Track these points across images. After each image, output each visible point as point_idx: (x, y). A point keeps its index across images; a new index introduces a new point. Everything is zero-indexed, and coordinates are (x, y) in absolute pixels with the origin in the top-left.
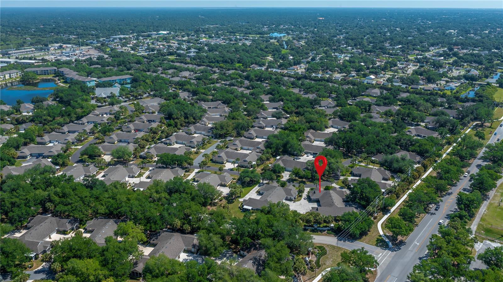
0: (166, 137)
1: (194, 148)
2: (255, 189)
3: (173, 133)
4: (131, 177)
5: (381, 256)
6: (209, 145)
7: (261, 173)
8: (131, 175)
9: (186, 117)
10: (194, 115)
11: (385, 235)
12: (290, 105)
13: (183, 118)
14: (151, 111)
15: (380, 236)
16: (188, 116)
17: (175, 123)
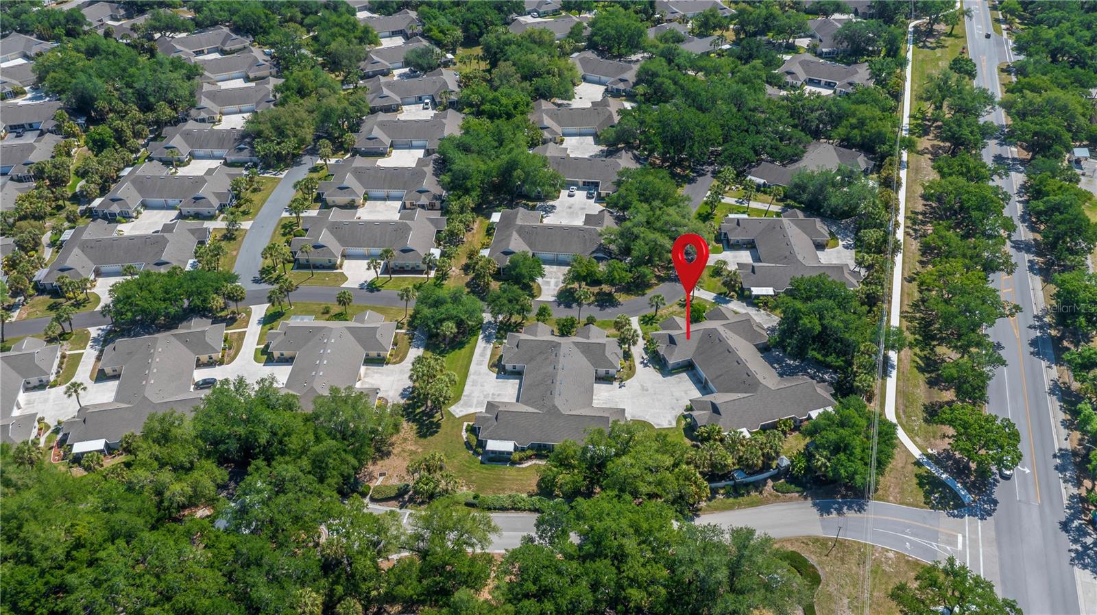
0: (104, 190)
1: (211, 217)
2: (483, 355)
3: (119, 170)
4: (35, 388)
5: (964, 545)
6: (256, 198)
7: (468, 285)
8: (34, 381)
9: (146, 107)
10: (171, 95)
11: (929, 457)
12: (443, 21)
13: (135, 112)
14: (8, 89)
15: (918, 464)
16: (152, 99)
17: (116, 130)
